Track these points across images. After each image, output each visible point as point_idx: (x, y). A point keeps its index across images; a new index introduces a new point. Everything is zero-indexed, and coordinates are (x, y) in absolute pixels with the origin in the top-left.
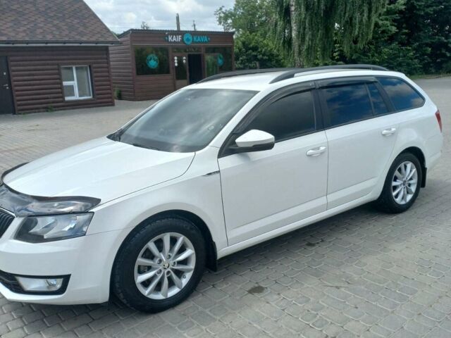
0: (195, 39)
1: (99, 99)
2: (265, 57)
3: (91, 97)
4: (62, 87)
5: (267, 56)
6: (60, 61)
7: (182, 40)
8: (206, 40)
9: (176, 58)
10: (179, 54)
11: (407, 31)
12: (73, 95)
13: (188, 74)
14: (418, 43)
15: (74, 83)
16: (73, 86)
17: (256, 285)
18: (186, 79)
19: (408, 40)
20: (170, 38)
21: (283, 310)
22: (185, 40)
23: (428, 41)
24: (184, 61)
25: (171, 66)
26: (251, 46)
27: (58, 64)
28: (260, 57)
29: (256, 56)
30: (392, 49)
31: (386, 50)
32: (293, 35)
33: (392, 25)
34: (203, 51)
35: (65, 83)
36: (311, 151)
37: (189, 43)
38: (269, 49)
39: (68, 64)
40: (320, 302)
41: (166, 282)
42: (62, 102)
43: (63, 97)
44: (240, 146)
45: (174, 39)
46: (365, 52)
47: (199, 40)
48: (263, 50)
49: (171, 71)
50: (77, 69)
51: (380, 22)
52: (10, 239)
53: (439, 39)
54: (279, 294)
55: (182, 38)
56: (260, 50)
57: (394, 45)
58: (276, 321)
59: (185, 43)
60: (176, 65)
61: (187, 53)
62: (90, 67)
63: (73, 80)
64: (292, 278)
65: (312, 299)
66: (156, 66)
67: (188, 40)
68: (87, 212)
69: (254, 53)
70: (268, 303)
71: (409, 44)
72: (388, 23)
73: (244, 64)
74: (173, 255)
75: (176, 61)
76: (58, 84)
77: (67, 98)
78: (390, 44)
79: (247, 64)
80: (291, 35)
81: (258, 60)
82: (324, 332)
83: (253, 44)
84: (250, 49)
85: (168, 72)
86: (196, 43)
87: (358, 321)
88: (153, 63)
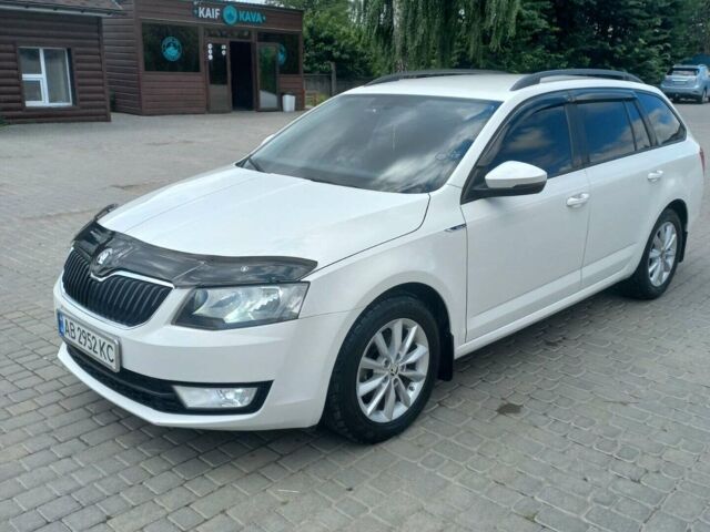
0: (242, 15)
1: (83, 108)
2: (346, 56)
3: (70, 104)
4: (20, 83)
5: (347, 53)
6: (17, 38)
7: (221, 18)
8: (259, 19)
9: (210, 46)
10: (217, 41)
11: (558, 29)
12: (39, 98)
13: (229, 75)
14: (573, 50)
15: (42, 77)
16: (39, 82)
17: (505, 403)
18: (225, 83)
19: (559, 44)
20: (201, 12)
21: (565, 436)
22: (225, 17)
23: (587, 47)
24: (224, 53)
25: (202, 60)
26: (322, 35)
27: (14, 43)
28: (336, 54)
29: (331, 52)
30: (535, 56)
31: (529, 57)
32: (395, 23)
33: (541, 17)
34: (254, 38)
35: (26, 77)
36: (572, 199)
37: (231, 22)
38: (351, 43)
39: (31, 43)
40: (611, 424)
41: (392, 395)
42: (21, 109)
43: (22, 101)
44: (491, 186)
45: (208, 14)
46: (497, 58)
47: (248, 18)
48: (343, 44)
49: (203, 67)
50: (46, 52)
51: (524, 12)
52: (166, 323)
53: (602, 46)
54: (545, 414)
55: (221, 12)
56: (336, 43)
57: (539, 50)
58: (564, 453)
59: (224, 22)
60: (211, 57)
61: (228, 40)
62: (69, 51)
63: (40, 72)
64: (552, 391)
65: (597, 420)
66: (178, 57)
67: (230, 16)
68: (299, 282)
69: (329, 48)
70: (536, 427)
71: (560, 49)
72: (536, 13)
73: (312, 64)
74: (403, 355)
75: (210, 52)
76: (13, 76)
77: (30, 104)
78: (534, 47)
79: (316, 65)
80: (392, 22)
81: (333, 59)
82: (639, 465)
83: (326, 32)
84: (321, 40)
85: (197, 69)
86: (243, 23)
87: (678, 449)
88: (172, 53)
